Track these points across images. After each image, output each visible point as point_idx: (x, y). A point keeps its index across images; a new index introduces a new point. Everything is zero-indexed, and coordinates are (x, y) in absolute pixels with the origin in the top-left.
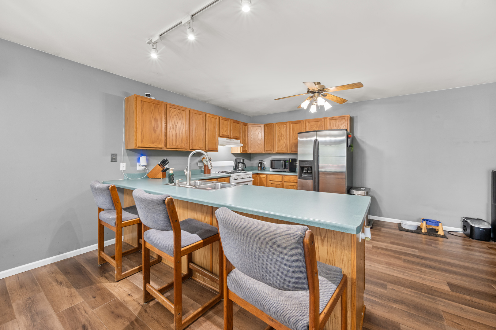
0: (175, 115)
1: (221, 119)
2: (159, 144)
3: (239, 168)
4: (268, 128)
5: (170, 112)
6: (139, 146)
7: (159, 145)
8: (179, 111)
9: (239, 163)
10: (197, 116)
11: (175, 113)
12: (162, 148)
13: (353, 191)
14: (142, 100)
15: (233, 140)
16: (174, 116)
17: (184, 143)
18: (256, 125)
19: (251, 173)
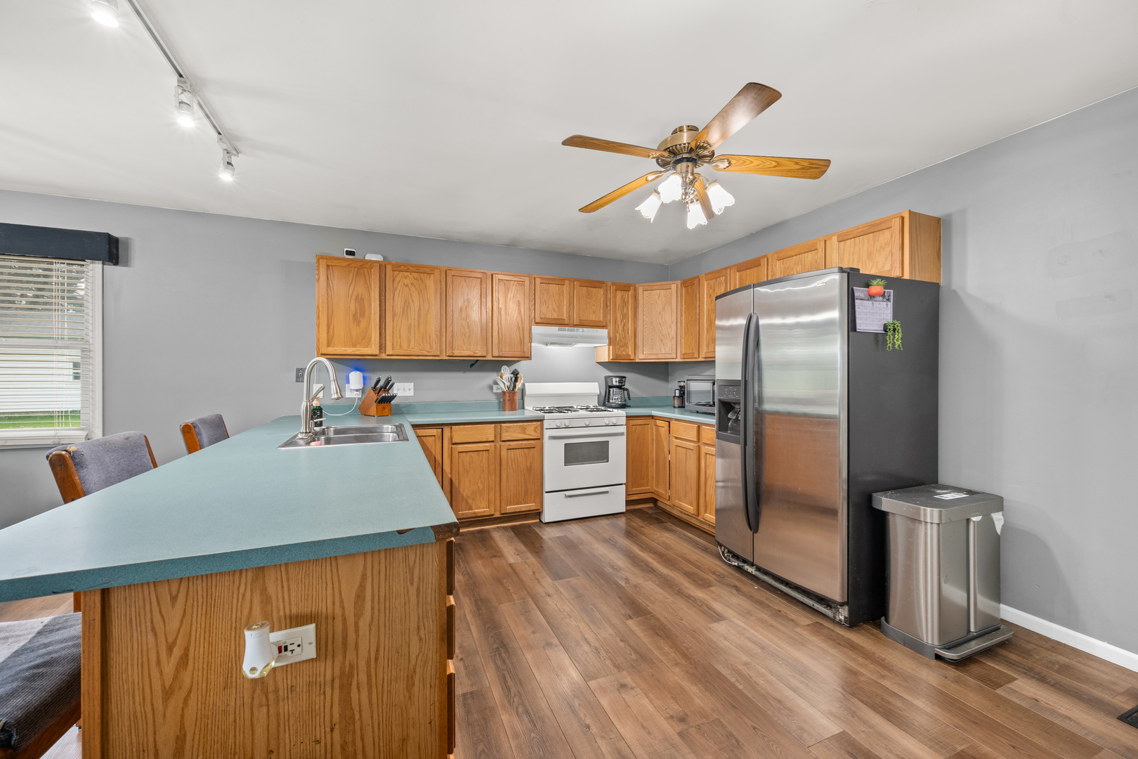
0: (407, 286)
1: (538, 281)
2: (367, 347)
3: (611, 401)
4: (687, 291)
5: (394, 280)
6: (323, 353)
7: (366, 349)
8: (416, 275)
9: (610, 387)
10: (465, 281)
11: (407, 281)
12: (376, 355)
13: (881, 500)
14: (329, 264)
15: (581, 329)
16: (405, 288)
17: (430, 344)
18: (656, 287)
19: (622, 412)
